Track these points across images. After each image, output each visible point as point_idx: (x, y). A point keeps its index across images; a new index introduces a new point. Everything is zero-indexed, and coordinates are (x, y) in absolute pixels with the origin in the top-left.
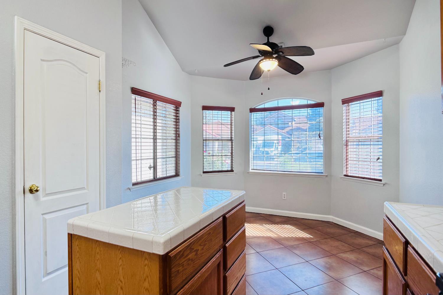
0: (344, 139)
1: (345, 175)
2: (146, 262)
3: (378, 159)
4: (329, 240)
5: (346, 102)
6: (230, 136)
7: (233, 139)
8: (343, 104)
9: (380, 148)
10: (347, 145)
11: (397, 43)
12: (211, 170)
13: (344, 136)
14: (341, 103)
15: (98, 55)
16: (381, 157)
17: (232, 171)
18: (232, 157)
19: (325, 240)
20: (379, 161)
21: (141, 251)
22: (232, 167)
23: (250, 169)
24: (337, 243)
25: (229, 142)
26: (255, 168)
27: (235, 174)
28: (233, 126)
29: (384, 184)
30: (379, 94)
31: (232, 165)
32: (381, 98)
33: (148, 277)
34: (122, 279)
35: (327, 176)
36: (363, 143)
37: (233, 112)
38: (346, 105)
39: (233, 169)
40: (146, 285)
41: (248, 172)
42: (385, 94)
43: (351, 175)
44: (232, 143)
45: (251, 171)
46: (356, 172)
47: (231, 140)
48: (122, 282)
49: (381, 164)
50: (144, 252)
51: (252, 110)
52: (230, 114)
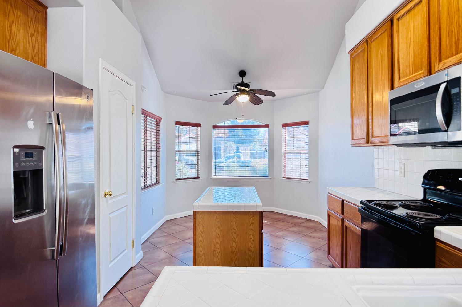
0: (283, 152)
1: (284, 178)
2: (251, 216)
3: (306, 165)
4: (278, 222)
5: (284, 125)
6: (196, 148)
7: (199, 150)
9: (307, 158)
10: (285, 156)
11: (318, 92)
12: (182, 177)
13: (283, 150)
14: (281, 126)
15: (131, 84)
16: (307, 164)
17: (198, 177)
18: (198, 166)
19: (275, 223)
20: (306, 167)
21: (248, 211)
22: (198, 174)
23: (213, 176)
24: (283, 224)
25: (195, 153)
26: (217, 174)
27: (200, 180)
28: (199, 140)
29: (309, 182)
30: (306, 123)
31: (198, 172)
32: (308, 125)
33: (252, 223)
34: (235, 228)
35: (271, 178)
36: (295, 155)
37: (199, 128)
38: (284, 128)
39: (199, 176)
40: (251, 227)
41: (211, 178)
42: (310, 123)
43: (288, 177)
44: (198, 153)
45: (213, 177)
46: (291, 175)
47: (197, 151)
48: (235, 230)
49: (308, 169)
50: (250, 211)
51: (215, 127)
52: (196, 129)
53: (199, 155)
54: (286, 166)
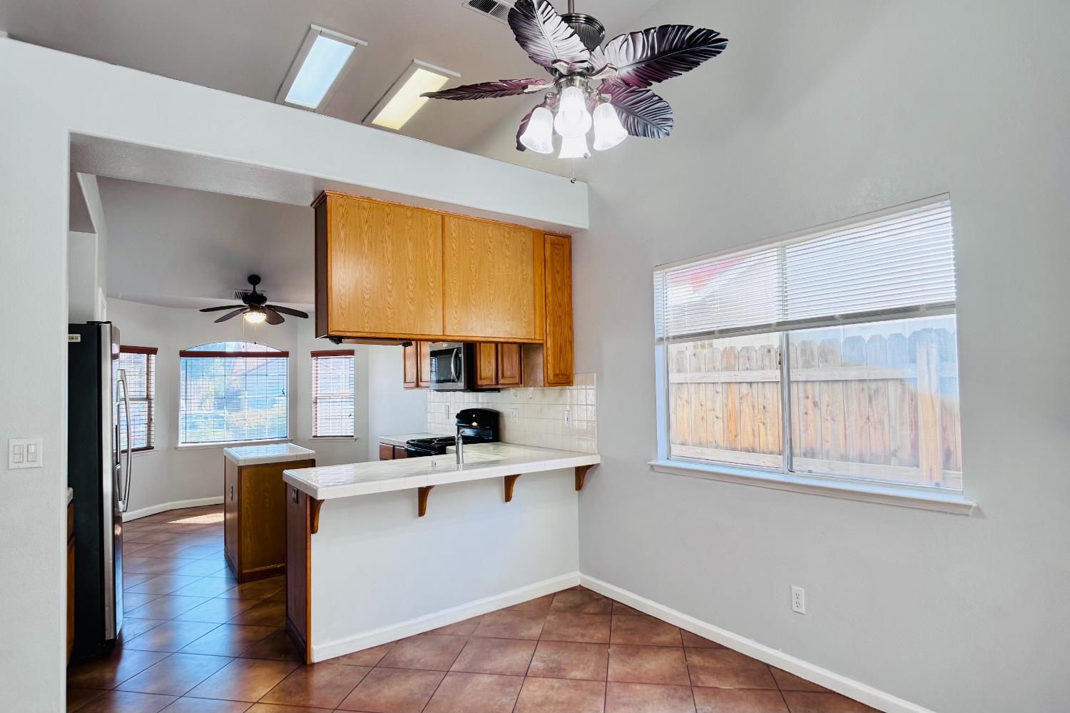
0: (314, 396)
1: (315, 437)
5: (315, 354)
6: (145, 393)
7: (152, 397)
8: (312, 356)
9: (352, 405)
10: (316, 403)
13: (313, 392)
14: (310, 355)
16: (352, 414)
17: (149, 448)
18: (150, 426)
20: (351, 417)
23: (180, 442)
25: (144, 402)
26: (187, 440)
27: (155, 453)
28: (152, 377)
29: (356, 440)
30: (350, 352)
31: (149, 438)
32: (353, 356)
35: (292, 440)
37: (153, 356)
38: (315, 358)
39: (152, 445)
41: (177, 448)
42: (356, 353)
43: (322, 435)
44: (150, 403)
45: (180, 445)
46: (326, 431)
47: (148, 398)
49: (353, 420)
51: (185, 354)
52: (146, 359)
53: (153, 405)
54: (318, 418)
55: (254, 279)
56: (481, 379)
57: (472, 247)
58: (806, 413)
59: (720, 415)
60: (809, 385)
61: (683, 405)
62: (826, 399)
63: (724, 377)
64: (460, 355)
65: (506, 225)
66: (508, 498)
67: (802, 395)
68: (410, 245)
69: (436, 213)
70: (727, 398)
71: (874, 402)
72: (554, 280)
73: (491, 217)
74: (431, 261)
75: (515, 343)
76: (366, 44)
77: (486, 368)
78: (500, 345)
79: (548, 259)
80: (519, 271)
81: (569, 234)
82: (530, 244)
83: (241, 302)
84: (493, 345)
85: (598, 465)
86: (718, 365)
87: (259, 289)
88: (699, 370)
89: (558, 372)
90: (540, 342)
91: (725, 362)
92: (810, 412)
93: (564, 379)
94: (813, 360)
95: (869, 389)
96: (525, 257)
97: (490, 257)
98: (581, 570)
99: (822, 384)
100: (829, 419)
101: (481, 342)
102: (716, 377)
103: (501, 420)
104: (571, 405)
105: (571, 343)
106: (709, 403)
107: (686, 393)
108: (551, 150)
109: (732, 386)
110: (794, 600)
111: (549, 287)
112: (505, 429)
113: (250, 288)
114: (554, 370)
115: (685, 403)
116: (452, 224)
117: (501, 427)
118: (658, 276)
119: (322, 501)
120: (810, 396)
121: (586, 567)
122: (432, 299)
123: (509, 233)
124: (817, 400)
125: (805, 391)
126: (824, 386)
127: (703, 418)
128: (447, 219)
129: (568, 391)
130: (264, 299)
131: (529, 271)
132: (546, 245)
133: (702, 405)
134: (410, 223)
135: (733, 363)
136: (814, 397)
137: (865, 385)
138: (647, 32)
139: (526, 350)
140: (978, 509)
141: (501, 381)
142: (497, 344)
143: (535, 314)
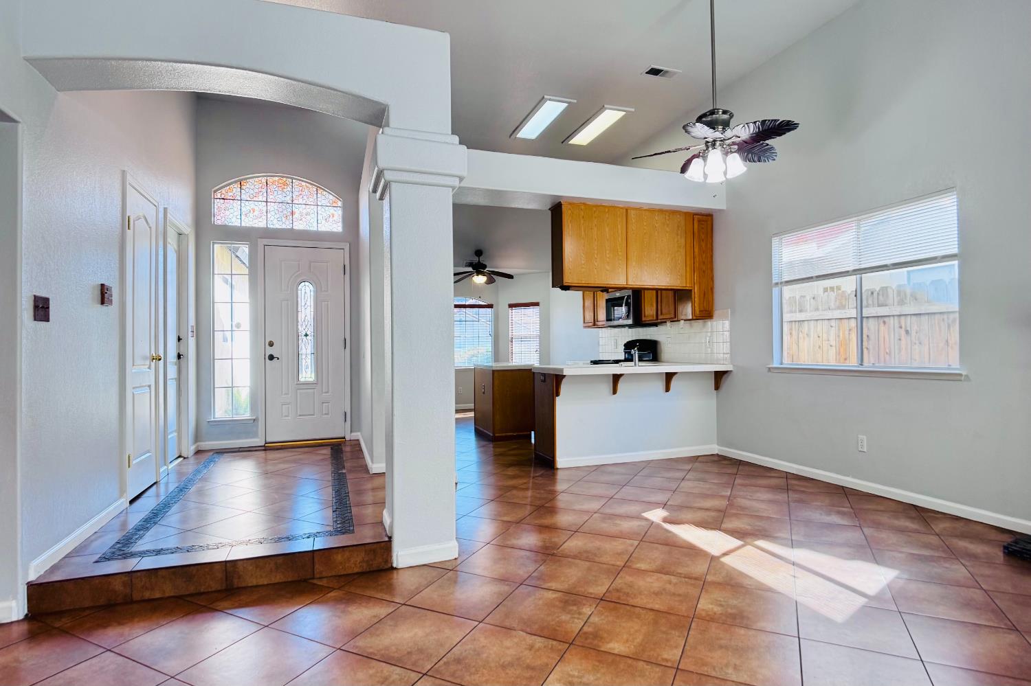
0: (510, 336)
3: (536, 351)
5: (511, 306)
8: (509, 308)
10: (512, 341)
30: (536, 304)
32: (538, 307)
42: (541, 304)
54: (514, 353)
55: (479, 253)
56: (645, 316)
57: (645, 227)
58: (900, 340)
59: (833, 343)
60: (903, 318)
61: (804, 338)
62: (915, 328)
63: (838, 314)
64: (629, 301)
65: (666, 211)
66: (667, 389)
67: (897, 325)
68: (607, 229)
69: (622, 208)
70: (839, 329)
71: (952, 329)
72: (700, 246)
73: (658, 207)
74: (620, 239)
75: (671, 290)
76: (575, 101)
77: (649, 311)
78: (659, 292)
79: (696, 230)
80: (676, 240)
81: (711, 213)
82: (683, 223)
83: (470, 269)
84: (654, 292)
85: (731, 371)
86: (832, 306)
87: (481, 259)
88: (817, 309)
89: (702, 309)
90: (690, 288)
91: (838, 303)
92: (903, 338)
93: (706, 314)
94: (906, 299)
95: (948, 318)
96: (679, 232)
97: (656, 234)
98: (718, 445)
99: (913, 317)
100: (917, 342)
101: (645, 289)
102: (829, 315)
103: (658, 346)
104: (712, 332)
105: (712, 289)
106: (825, 336)
107: (806, 329)
108: (702, 180)
109: (843, 321)
110: (860, 444)
111: (696, 250)
112: (661, 353)
113: (476, 259)
114: (699, 308)
115: (806, 336)
116: (632, 214)
117: (659, 351)
118: (775, 241)
119: (565, 376)
120: (903, 326)
121: (721, 442)
122: (620, 262)
123: (669, 216)
124: (909, 329)
125: (900, 323)
126: (914, 318)
127: (820, 347)
128: (629, 211)
129: (709, 323)
130: (485, 267)
131: (683, 241)
132: (695, 222)
133: (819, 337)
134: (607, 216)
135: (844, 303)
136: (906, 327)
137: (945, 316)
138: (755, 123)
139: (681, 295)
140: (966, 376)
141: (660, 317)
142: (657, 290)
143: (686, 270)
